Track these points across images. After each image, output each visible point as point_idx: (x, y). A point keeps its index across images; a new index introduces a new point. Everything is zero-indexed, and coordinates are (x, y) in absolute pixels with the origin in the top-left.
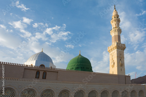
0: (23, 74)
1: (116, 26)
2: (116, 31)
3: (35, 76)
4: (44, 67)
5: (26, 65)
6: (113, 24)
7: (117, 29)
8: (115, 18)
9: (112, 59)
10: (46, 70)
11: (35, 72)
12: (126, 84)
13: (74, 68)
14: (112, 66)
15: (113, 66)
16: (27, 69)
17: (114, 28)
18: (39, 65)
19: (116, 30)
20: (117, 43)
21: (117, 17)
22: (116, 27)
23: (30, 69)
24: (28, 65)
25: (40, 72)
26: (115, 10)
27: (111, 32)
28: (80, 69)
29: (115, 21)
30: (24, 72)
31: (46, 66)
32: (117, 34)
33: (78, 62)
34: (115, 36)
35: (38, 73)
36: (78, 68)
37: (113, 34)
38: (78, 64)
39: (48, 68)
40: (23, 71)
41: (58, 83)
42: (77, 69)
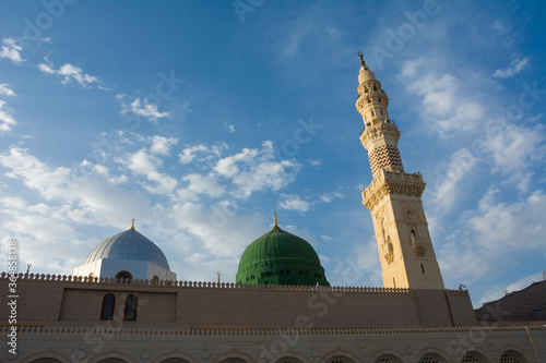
0: (59, 307)
1: (375, 117)
2: (378, 132)
3: (100, 313)
4: (127, 280)
5: (75, 277)
6: (367, 112)
7: (379, 125)
8: (366, 91)
9: (384, 232)
10: (135, 289)
11: (100, 298)
12: (454, 325)
13: (258, 275)
14: (386, 257)
15: (390, 258)
16: (72, 289)
17: (369, 124)
18: (112, 274)
19: (375, 131)
20: (387, 173)
21: (375, 89)
22: (374, 121)
23: (82, 290)
24: (81, 278)
25: (114, 298)
26: (362, 68)
27: (361, 138)
28: (276, 278)
29: (369, 102)
30: (63, 299)
31: (135, 276)
32: (381, 142)
33: (267, 253)
34: (377, 150)
35: (109, 300)
36: (268, 274)
37: (372, 144)
38: (268, 259)
39: (143, 283)
40: (61, 297)
41: (174, 335)
42: (266, 279)
